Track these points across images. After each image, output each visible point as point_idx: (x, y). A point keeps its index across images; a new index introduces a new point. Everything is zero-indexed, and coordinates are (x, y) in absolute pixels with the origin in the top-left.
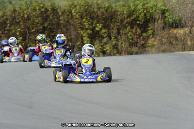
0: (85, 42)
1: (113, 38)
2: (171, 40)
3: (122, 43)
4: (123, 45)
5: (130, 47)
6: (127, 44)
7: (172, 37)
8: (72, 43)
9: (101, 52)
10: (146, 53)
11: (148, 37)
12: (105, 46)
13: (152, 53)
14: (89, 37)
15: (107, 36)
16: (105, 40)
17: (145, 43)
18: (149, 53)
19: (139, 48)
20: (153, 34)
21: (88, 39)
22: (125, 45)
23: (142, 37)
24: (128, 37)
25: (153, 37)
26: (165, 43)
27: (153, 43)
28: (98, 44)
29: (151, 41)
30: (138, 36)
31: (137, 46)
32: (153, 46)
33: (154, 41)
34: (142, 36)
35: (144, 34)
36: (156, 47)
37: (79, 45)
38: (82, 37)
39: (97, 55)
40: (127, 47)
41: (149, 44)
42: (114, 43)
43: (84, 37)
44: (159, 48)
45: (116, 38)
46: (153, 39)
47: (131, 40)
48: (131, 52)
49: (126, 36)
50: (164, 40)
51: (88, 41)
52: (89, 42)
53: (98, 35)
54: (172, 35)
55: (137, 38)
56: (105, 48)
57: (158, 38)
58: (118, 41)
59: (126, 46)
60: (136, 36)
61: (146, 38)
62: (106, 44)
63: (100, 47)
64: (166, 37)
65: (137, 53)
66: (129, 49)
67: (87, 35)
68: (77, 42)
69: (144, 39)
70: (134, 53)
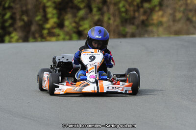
0: (49, 16)
1: (95, 10)
2: (190, 15)
3: (109, 19)
4: (111, 22)
5: (123, 26)
6: (118, 20)
7: (191, 11)
8: (28, 16)
9: (75, 32)
10: (149, 36)
11: (152, 10)
12: (81, 23)
13: (158, 36)
14: (55, 8)
15: (84, 7)
16: (82, 13)
17: (147, 19)
18: (153, 36)
19: (138, 27)
20: (161, 5)
21: (55, 12)
22: (115, 21)
23: (142, 10)
24: (119, 9)
25: (160, 9)
26: (179, 20)
27: (161, 19)
28: (71, 20)
29: (156, 17)
30: (136, 8)
31: (133, 24)
32: (160, 24)
33: (162, 16)
34: (142, 7)
35: (146, 5)
36: (165, 25)
37: (40, 20)
38: (44, 8)
39: (67, 37)
40: (117, 26)
41: (152, 20)
42: (96, 18)
43: (48, 7)
44: (169, 27)
45: (99, 9)
46: (160, 13)
47: (123, 15)
48: (124, 33)
49: (116, 8)
50: (179, 15)
51: (53, 14)
52: (56, 16)
53: (70, 4)
54: (190, 7)
55: (134, 11)
56: (81, 26)
57: (169, 11)
58: (102, 14)
59: (116, 23)
60: (132, 8)
61: (149, 11)
62: (83, 19)
63: (74, 25)
64: (182, 9)
65: (133, 36)
66: (121, 28)
67: (53, 5)
68: (37, 16)
69: (145, 13)
70: (128, 35)
